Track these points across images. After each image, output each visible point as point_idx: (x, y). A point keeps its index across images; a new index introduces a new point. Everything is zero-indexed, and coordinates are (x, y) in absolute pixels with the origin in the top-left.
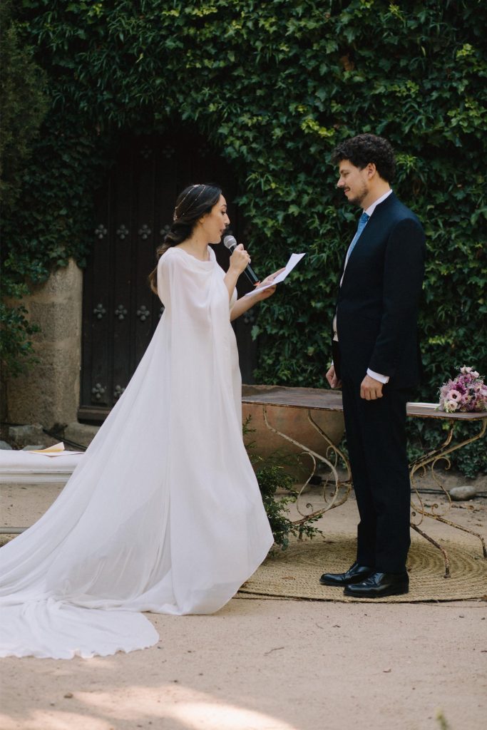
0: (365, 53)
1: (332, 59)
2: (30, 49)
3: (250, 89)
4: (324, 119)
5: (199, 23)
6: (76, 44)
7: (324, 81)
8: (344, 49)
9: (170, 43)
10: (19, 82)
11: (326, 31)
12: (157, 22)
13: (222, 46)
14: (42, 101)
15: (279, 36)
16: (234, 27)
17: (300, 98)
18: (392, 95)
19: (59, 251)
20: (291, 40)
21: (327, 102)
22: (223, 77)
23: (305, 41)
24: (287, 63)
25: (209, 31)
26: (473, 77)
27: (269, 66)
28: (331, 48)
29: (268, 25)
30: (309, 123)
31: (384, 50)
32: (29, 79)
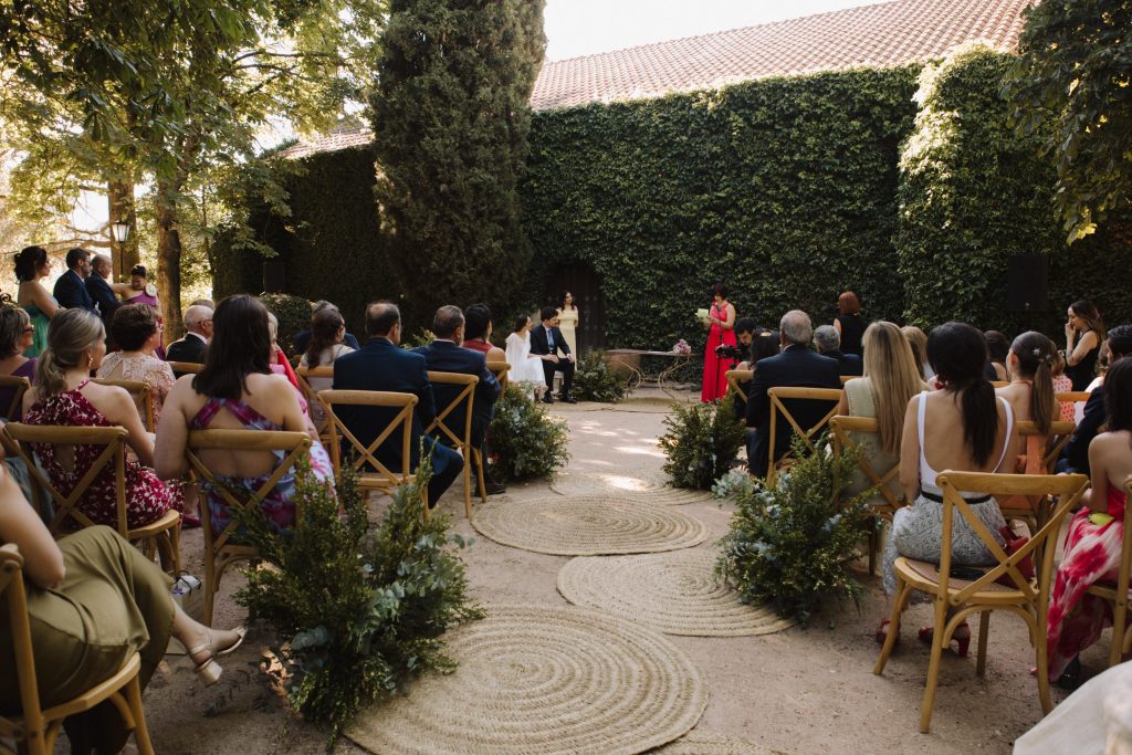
0: (646, 235)
1: (634, 237)
2: (527, 234)
3: (605, 248)
4: (631, 259)
5: (586, 225)
6: (542, 232)
7: (631, 245)
8: (638, 234)
9: (576, 232)
10: (524, 246)
11: (632, 227)
12: (571, 224)
13: (594, 233)
14: (531, 253)
15: (615, 230)
16: (599, 226)
17: (622, 251)
18: (655, 250)
19: (535, 306)
20: (619, 231)
21: (632, 253)
22: (595, 244)
23: (624, 231)
24: (618, 239)
25: (590, 228)
26: (683, 244)
27: (611, 240)
28: (634, 233)
29: (611, 225)
30: (626, 260)
31: (652, 234)
32: (527, 245)
